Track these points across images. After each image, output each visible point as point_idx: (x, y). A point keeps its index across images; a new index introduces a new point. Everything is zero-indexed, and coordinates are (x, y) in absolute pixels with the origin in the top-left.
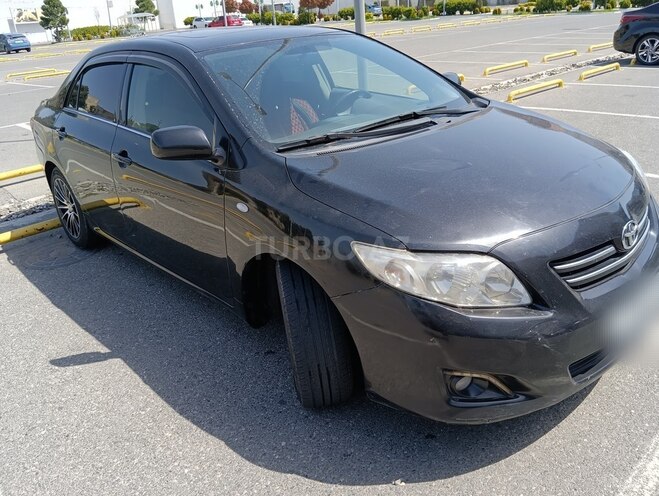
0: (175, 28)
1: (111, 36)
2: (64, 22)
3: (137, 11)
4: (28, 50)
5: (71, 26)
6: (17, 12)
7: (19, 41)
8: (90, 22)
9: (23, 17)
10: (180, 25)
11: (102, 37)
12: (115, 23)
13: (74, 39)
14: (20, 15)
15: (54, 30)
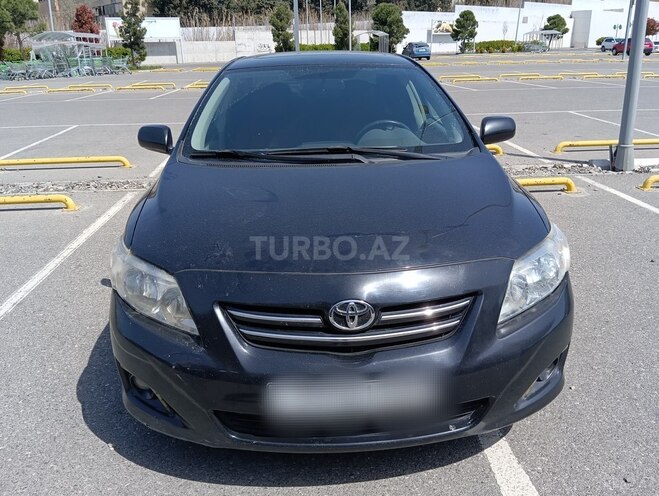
0: (586, 47)
1: (513, 51)
2: (472, 35)
3: (546, 28)
4: (428, 58)
5: (478, 39)
6: (437, 24)
7: (422, 50)
8: (497, 37)
9: (441, 28)
10: (592, 44)
11: (503, 52)
12: (521, 39)
13: (477, 52)
14: (439, 26)
15: (460, 42)
